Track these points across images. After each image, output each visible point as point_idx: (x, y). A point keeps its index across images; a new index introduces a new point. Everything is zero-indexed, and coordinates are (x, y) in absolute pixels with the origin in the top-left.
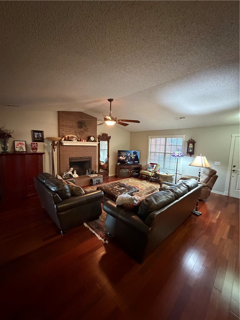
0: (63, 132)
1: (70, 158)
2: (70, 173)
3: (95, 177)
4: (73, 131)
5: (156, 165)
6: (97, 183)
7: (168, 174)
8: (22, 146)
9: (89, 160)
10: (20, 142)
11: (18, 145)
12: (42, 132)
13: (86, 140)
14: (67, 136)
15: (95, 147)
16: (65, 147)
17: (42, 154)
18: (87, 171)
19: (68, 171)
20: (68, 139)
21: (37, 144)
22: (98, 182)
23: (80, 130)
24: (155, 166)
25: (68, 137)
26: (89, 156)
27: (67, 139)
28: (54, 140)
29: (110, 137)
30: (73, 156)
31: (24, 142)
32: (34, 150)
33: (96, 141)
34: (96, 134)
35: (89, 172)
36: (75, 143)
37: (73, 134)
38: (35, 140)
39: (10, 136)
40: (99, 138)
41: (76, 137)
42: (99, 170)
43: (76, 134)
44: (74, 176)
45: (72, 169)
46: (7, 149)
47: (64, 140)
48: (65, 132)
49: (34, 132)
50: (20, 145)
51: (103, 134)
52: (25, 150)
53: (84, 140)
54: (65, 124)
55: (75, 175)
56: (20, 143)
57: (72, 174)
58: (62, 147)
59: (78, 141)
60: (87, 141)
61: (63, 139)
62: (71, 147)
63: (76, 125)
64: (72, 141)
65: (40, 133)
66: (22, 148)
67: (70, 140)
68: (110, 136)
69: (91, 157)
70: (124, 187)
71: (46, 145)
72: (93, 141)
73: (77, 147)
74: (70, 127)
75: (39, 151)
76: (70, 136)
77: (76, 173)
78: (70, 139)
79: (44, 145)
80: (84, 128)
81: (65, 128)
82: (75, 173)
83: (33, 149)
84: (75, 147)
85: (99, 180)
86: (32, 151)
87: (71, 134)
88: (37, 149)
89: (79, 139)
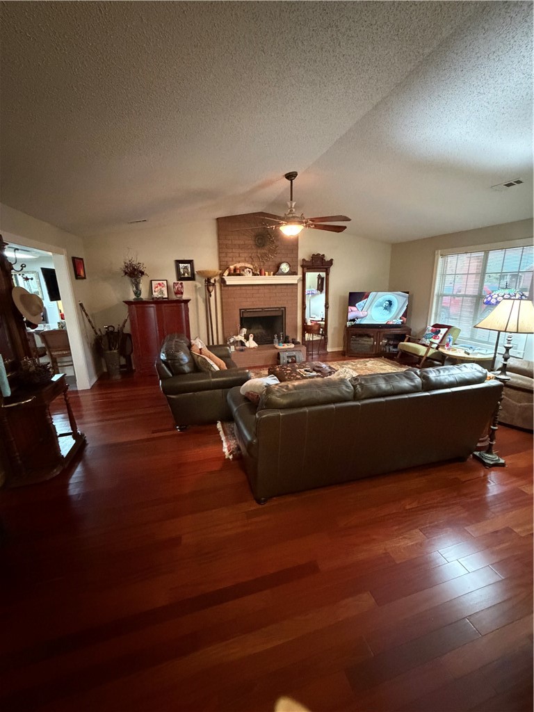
0: (226, 259)
1: (240, 310)
2: (241, 338)
3: (286, 350)
4: (246, 255)
5: (446, 329)
6: (288, 362)
7: (468, 354)
8: (163, 289)
9: (280, 314)
10: (161, 282)
11: (157, 287)
12: (190, 262)
13: (272, 273)
14: (232, 267)
15: (294, 287)
16: (230, 288)
17: (187, 301)
18: (276, 336)
19: (237, 335)
20: (235, 273)
21: (181, 283)
22: (292, 359)
23: (259, 251)
24: (443, 331)
25: (235, 270)
26: (280, 306)
27: (232, 272)
28: (209, 275)
29: (331, 262)
30: (247, 304)
31: (165, 282)
32: (179, 296)
33: (295, 273)
34: (297, 257)
35: (279, 338)
36: (248, 279)
37: (245, 261)
38: (180, 278)
39: (142, 273)
40: (303, 266)
41: (251, 267)
42: (303, 335)
43: (251, 260)
44: (247, 344)
45: (244, 330)
46: (140, 294)
47: (228, 275)
48: (231, 259)
49: (178, 262)
50: (159, 287)
51: (313, 255)
52: (166, 296)
53: (267, 273)
54: (230, 242)
55: (251, 344)
56: (159, 284)
57: (244, 340)
58: (226, 288)
59: (254, 274)
60: (274, 275)
61: (227, 273)
62: (244, 288)
63: (252, 242)
64: (242, 275)
65: (189, 265)
66: (161, 292)
67: (239, 275)
68: (332, 260)
69: (285, 308)
70: (317, 371)
71: (199, 285)
72: (288, 274)
73: (254, 287)
74: (240, 247)
75: (185, 297)
76: (238, 265)
77: (254, 340)
78: (238, 272)
79: (196, 286)
80: (267, 247)
81: (230, 251)
82: (251, 338)
83: (176, 293)
84: (251, 288)
85: (295, 356)
86: (174, 297)
87: (243, 261)
88: (182, 293)
89: (256, 270)
